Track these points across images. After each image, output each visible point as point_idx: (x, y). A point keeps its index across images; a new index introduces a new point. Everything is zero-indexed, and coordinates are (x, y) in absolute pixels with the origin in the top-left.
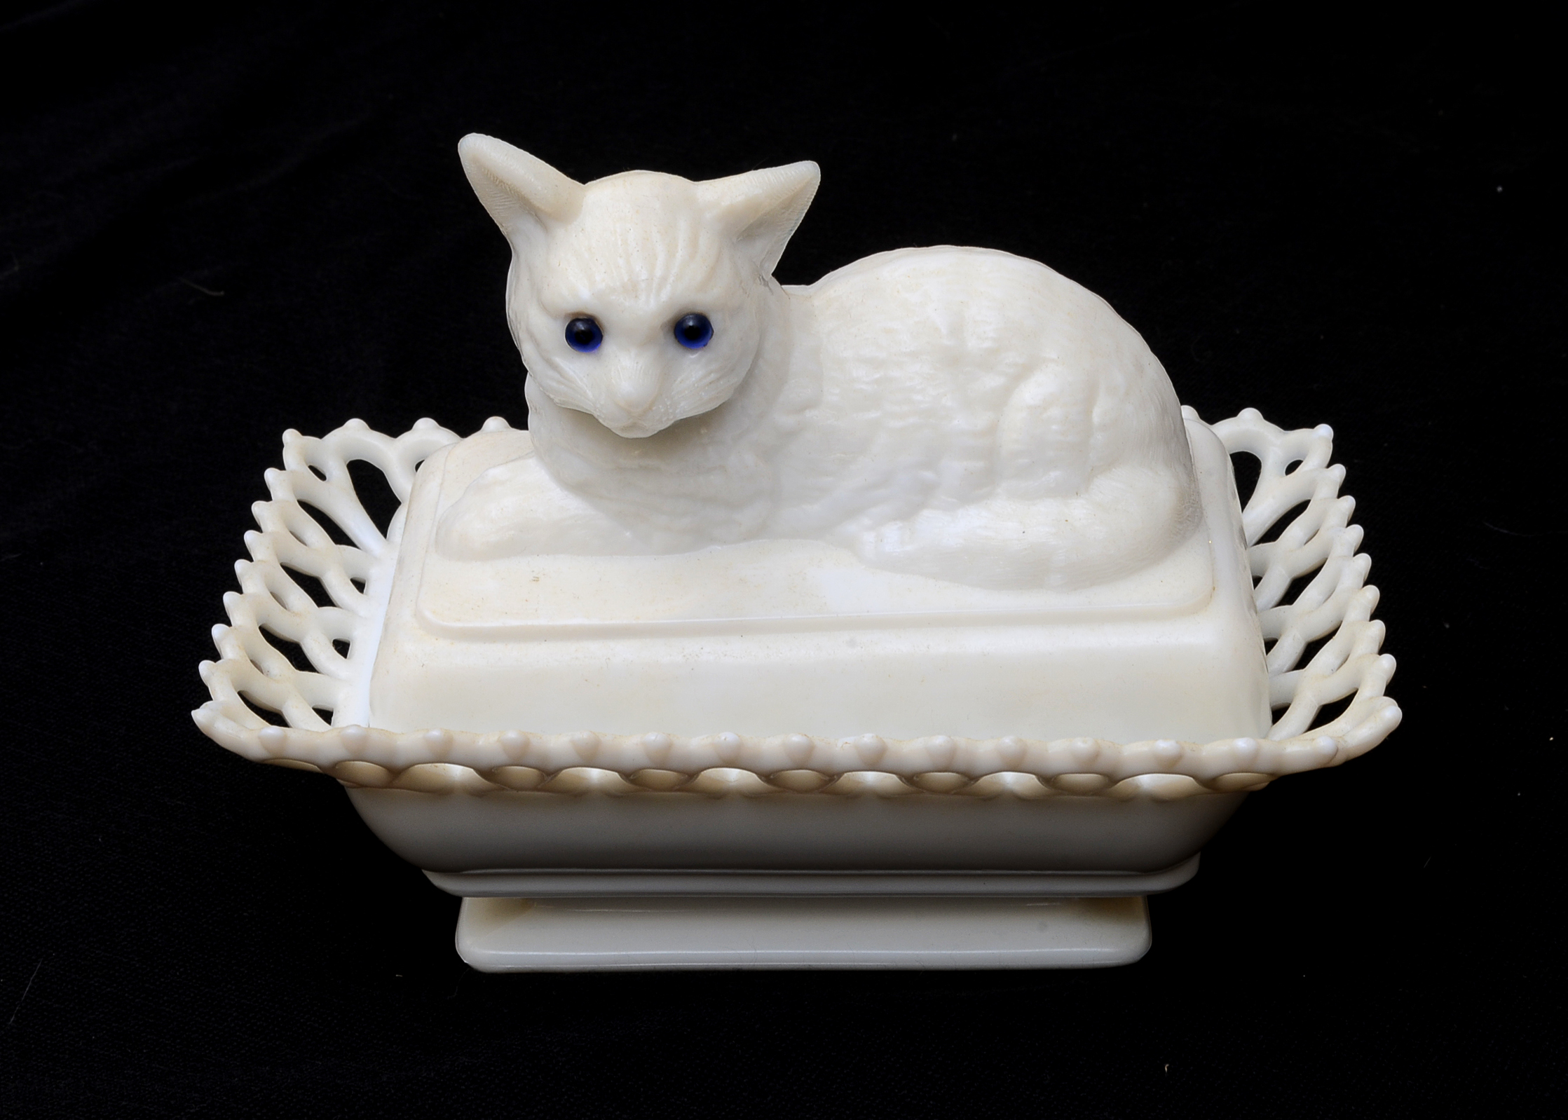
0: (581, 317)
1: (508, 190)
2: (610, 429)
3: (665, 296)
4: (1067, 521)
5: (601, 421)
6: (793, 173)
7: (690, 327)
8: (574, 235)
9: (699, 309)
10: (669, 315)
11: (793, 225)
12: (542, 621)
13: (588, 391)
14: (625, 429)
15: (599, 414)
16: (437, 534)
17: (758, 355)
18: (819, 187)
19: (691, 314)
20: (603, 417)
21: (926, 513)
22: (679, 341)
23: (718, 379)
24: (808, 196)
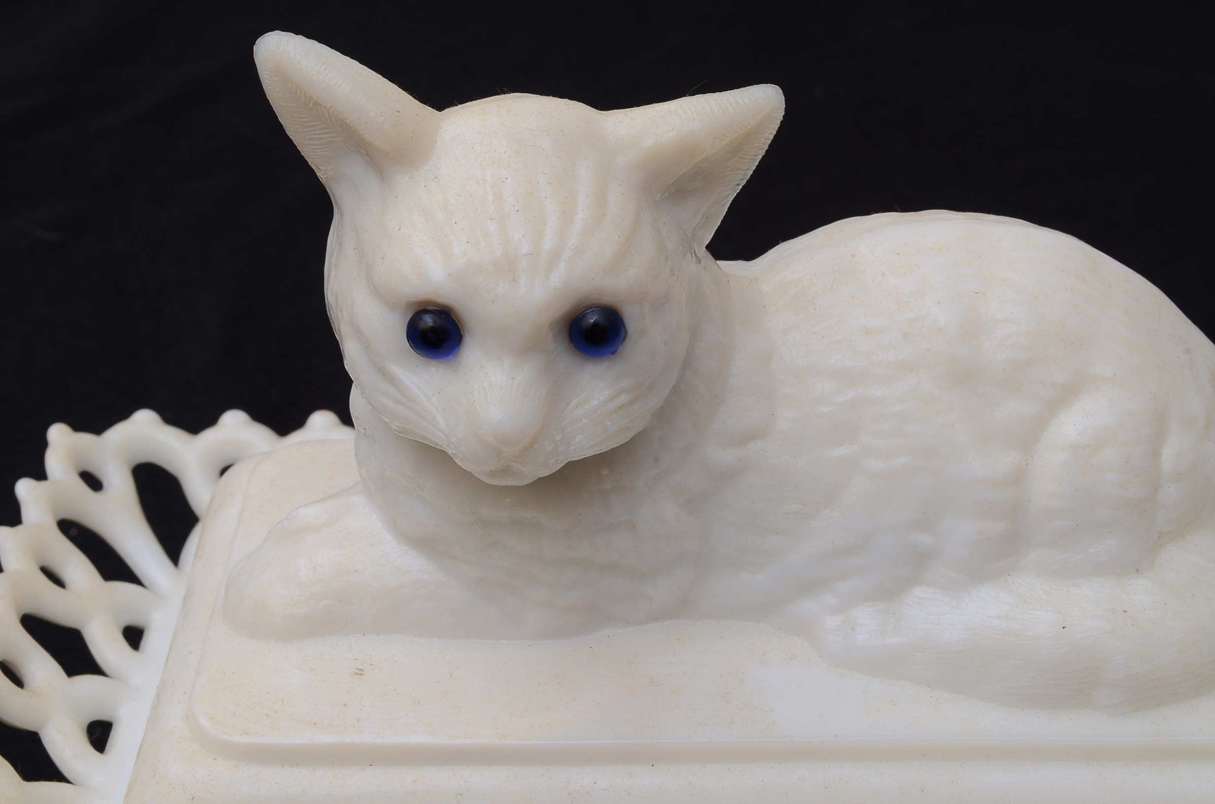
0: (431, 308)
1: (327, 115)
2: (471, 473)
3: (557, 277)
4: (1125, 612)
5: (457, 461)
6: (746, 101)
7: (595, 324)
8: (423, 185)
9: (608, 299)
10: (562, 308)
11: (741, 177)
12: (366, 737)
13: (438, 416)
14: (493, 474)
15: (454, 452)
16: (226, 593)
17: (687, 363)
18: (782, 122)
19: (596, 307)
20: (461, 456)
21: (919, 592)
22: (575, 346)
23: (631, 402)
24: (765, 136)
